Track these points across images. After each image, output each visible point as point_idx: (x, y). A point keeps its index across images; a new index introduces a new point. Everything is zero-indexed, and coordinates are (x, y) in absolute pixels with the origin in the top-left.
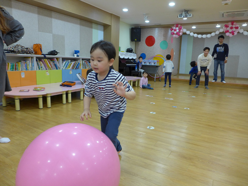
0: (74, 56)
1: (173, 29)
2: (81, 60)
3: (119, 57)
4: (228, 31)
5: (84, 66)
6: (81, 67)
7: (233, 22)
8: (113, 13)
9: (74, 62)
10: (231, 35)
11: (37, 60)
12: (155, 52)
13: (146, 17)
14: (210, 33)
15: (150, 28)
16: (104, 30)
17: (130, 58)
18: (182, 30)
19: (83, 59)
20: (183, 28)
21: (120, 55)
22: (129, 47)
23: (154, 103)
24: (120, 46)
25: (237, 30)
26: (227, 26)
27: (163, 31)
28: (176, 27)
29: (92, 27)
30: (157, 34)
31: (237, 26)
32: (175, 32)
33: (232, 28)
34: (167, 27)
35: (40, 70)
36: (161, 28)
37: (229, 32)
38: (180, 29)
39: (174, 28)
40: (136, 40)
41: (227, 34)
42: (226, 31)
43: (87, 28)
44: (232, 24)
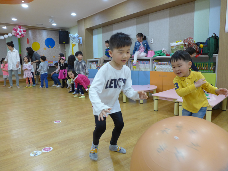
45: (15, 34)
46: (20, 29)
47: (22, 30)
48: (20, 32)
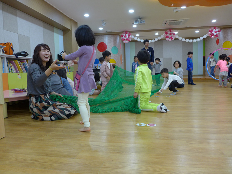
1: (123, 36)
4: (167, 37)
7: (170, 30)
10: (170, 40)
11: (7, 62)
13: (105, 23)
15: (101, 35)
16: (64, 35)
20: (131, 35)
25: (174, 36)
26: (166, 33)
28: (126, 34)
29: (53, 31)
32: (125, 38)
33: (170, 34)
35: (11, 73)
38: (129, 36)
41: (167, 39)
42: (166, 37)
43: (49, 31)
44: (170, 31)
45: (210, 35)
46: (216, 29)
48: (216, 32)
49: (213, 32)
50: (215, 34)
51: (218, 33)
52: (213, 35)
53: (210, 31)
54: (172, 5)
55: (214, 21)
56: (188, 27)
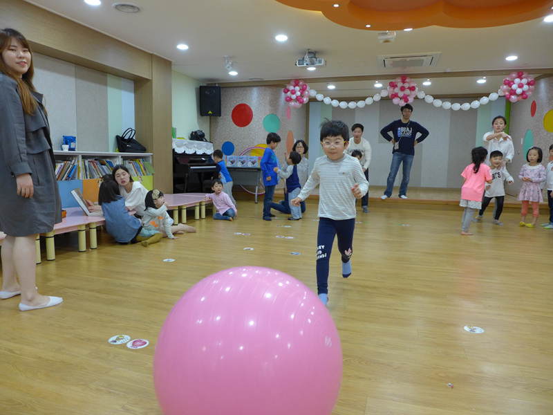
0: (62, 150)
1: (288, 91)
2: (80, 159)
3: (174, 150)
4: (396, 95)
5: (88, 173)
6: (80, 176)
7: (404, 78)
8: (155, 53)
9: (63, 164)
10: (402, 103)
12: (254, 138)
13: (230, 63)
14: (364, 99)
16: (136, 90)
17: (198, 153)
18: (308, 91)
19: (84, 157)
20: (308, 88)
21: (174, 146)
22: (196, 128)
23: (252, 249)
24: (174, 126)
25: (413, 92)
26: (393, 85)
27: (268, 94)
28: (294, 87)
30: (256, 100)
31: (413, 85)
32: (294, 97)
33: (403, 89)
34: (277, 86)
36: (263, 88)
37: (398, 96)
38: (303, 90)
39: (291, 88)
40: (210, 112)
41: (396, 101)
42: (392, 95)
43: (93, 85)
44: (404, 82)
45: (507, 93)
46: (521, 79)
47: (524, 81)
48: (521, 86)
49: (514, 87)
50: (519, 91)
51: (526, 87)
52: (513, 92)
53: (505, 84)
54: (368, 26)
55: (512, 58)
56: (448, 71)
